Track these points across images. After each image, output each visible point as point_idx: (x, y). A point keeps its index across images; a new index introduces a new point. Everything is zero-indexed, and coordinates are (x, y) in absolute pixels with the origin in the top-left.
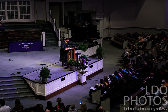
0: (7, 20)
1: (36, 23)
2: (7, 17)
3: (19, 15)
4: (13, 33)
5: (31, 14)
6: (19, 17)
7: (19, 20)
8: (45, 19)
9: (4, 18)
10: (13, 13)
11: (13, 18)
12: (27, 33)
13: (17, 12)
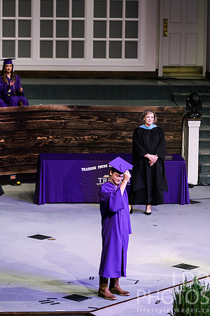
0: (35, 62)
1: (161, 79)
2: (36, 48)
3: (89, 39)
4: (59, 119)
5: (142, 39)
6: (89, 49)
7: (89, 63)
8: (201, 62)
9: (25, 51)
10: (63, 30)
11: (62, 53)
12: (119, 121)
13: (79, 29)
